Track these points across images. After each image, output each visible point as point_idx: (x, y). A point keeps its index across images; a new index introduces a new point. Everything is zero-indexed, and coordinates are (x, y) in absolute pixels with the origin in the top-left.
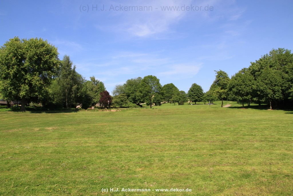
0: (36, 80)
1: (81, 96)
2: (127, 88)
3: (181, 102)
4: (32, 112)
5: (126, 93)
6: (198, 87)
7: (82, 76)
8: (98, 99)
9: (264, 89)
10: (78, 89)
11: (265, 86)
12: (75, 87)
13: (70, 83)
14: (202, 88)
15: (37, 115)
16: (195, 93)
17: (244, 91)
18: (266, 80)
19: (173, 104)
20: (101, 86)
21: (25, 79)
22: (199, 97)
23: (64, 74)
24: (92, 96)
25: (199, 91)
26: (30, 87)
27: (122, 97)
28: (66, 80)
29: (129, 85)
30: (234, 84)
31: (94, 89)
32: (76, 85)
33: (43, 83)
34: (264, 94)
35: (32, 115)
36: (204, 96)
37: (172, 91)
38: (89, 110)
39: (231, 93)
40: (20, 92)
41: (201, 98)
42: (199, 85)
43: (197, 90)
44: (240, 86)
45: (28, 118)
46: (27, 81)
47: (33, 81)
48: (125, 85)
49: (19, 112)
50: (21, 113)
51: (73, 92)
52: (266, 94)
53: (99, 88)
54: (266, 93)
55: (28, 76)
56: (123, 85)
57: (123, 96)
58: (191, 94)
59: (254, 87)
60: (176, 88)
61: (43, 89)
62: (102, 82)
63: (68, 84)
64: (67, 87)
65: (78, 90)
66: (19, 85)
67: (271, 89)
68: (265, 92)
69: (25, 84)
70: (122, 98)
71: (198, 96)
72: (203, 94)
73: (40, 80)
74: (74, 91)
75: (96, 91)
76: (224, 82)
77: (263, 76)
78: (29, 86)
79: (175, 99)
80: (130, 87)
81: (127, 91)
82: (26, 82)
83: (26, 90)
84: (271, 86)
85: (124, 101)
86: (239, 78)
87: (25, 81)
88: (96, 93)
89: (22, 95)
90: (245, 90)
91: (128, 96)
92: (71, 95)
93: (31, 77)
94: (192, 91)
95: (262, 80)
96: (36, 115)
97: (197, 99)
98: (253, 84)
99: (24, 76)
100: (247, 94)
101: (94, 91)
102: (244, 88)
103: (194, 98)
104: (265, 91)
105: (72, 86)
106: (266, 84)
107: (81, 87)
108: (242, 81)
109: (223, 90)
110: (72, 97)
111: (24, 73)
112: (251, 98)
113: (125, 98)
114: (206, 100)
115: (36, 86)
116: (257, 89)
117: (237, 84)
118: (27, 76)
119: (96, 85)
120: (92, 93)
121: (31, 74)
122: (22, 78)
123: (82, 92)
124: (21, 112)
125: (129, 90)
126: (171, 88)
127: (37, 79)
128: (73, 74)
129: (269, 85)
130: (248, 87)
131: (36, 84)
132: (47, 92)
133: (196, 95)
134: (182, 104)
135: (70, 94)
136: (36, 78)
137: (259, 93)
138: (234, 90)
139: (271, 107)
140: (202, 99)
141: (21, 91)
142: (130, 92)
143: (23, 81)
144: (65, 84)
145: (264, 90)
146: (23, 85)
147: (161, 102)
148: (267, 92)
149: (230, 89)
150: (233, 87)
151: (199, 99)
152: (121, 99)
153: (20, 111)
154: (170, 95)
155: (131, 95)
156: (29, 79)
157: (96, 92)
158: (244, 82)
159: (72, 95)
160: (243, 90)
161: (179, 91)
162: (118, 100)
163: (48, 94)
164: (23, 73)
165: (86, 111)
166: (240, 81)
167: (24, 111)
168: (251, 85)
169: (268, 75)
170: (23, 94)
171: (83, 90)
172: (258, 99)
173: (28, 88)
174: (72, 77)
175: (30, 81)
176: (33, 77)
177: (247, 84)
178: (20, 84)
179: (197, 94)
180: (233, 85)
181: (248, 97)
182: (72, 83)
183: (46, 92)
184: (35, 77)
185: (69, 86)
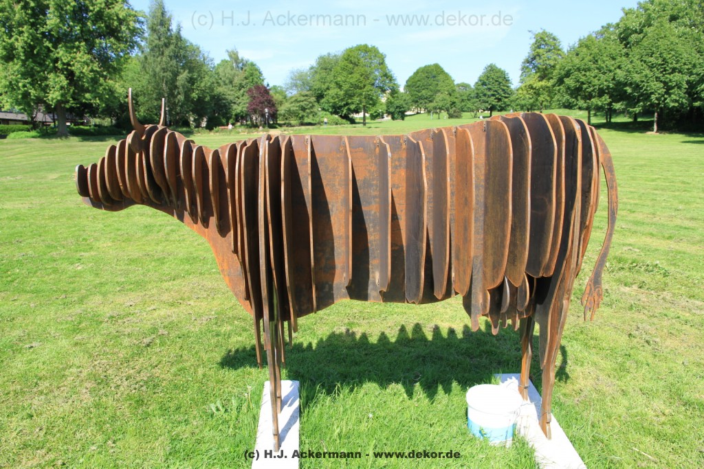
0: (81, 61)
1: (200, 100)
2: (317, 77)
3: (455, 112)
4: (84, 140)
5: (315, 89)
6: (498, 75)
7: (200, 49)
8: (244, 104)
9: (644, 79)
10: (192, 81)
11: (647, 72)
12: (183, 76)
13: (171, 66)
14: (509, 75)
15: (95, 146)
16: (490, 89)
17: (594, 86)
18: (651, 56)
19: (436, 116)
20: (253, 73)
21: (56, 60)
22: (499, 100)
23: (154, 44)
24: (230, 98)
25: (500, 83)
26: (69, 80)
27: (303, 98)
28: (159, 59)
29: (322, 68)
30: (570, 68)
31: (237, 81)
32: (187, 71)
33: (100, 68)
34: (642, 95)
35: (83, 146)
36: (512, 98)
37: (437, 85)
38: (217, 132)
39: (561, 91)
40: (48, 93)
41: (505, 103)
42: (503, 69)
43: (496, 81)
44: (585, 71)
45: (71, 152)
46: (59, 65)
47: (74, 65)
48: (312, 68)
49: (54, 140)
50: (57, 142)
51: (178, 88)
52: (646, 94)
53: (246, 78)
54: (645, 90)
55: (61, 53)
56: (308, 68)
57: (306, 98)
58: (479, 92)
59: (621, 75)
60: (447, 76)
61: (101, 85)
62: (255, 63)
63: (164, 70)
64: (163, 77)
65: (193, 84)
66: (43, 75)
67: (661, 81)
68: (644, 88)
69: (56, 72)
70: (303, 101)
71: (497, 96)
72: (510, 93)
73: (92, 61)
74: (181, 87)
75: (241, 84)
76: (548, 62)
77: (645, 44)
78: (67, 78)
79: (440, 104)
80: (324, 74)
81: (317, 85)
82: (57, 67)
83: (62, 88)
84: (661, 72)
85: (309, 109)
86: (585, 50)
87: (56, 65)
88: (240, 90)
89: (53, 99)
90: (596, 82)
91: (320, 97)
92: (176, 96)
93: (68, 55)
94: (484, 84)
95: (642, 57)
96: (91, 146)
97: (494, 103)
98: (619, 67)
99: (52, 51)
100: (601, 93)
101: (235, 86)
102: (594, 77)
103: (487, 102)
104: (644, 85)
105: (176, 74)
106: (651, 67)
107: (199, 76)
108: (591, 58)
109: (543, 83)
110: (179, 101)
111: (50, 45)
112: (610, 104)
113: (310, 102)
114: (517, 105)
115: (83, 77)
116: (626, 79)
117: (578, 66)
118: (58, 53)
119: (242, 69)
120: (232, 90)
121: (66, 47)
122: (47, 56)
123: (203, 88)
124: (59, 140)
125: (323, 81)
126: (434, 77)
127: (83, 60)
128: (177, 44)
129: (658, 70)
130: (604, 73)
131: (82, 72)
132: (111, 92)
133: (493, 95)
134: (457, 117)
135: (174, 93)
136: (80, 58)
137: (629, 90)
138: (569, 82)
139: (655, 127)
140: (508, 105)
141: (51, 90)
142: (324, 87)
143: (51, 65)
144: (158, 70)
145: (643, 82)
146: (51, 76)
147: (405, 111)
148: (648, 89)
149: (561, 81)
150: (568, 75)
151: (499, 103)
152: (301, 103)
153: (57, 138)
154: (430, 93)
155: (325, 93)
156: (63, 58)
157: (241, 86)
158: (597, 61)
159: (179, 96)
160: (590, 83)
161: (456, 83)
162: (294, 108)
163: (116, 95)
164: (47, 44)
165: (212, 134)
166: (586, 59)
167: (66, 137)
168: (613, 68)
169: (659, 43)
170: (54, 97)
171: (205, 83)
172: (626, 105)
173: (65, 83)
174: (174, 52)
175: (68, 64)
176: (72, 55)
177: (603, 68)
178: (44, 73)
179: (496, 91)
180: (566, 69)
181: (601, 101)
182: (177, 68)
183: (110, 90)
184: (79, 55)
185: (169, 75)
